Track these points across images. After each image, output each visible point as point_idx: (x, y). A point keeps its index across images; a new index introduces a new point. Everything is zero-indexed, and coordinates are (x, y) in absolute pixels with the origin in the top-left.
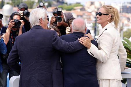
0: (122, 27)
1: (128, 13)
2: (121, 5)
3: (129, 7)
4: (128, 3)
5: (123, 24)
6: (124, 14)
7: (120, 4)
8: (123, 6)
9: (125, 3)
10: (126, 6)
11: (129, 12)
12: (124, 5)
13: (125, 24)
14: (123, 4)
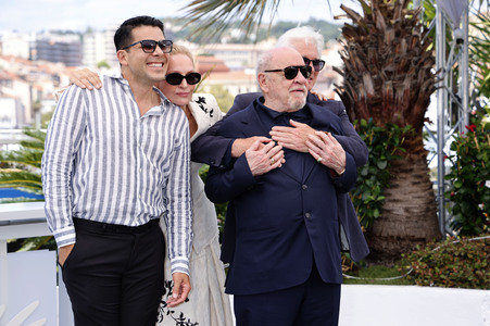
0: (38, 102)
1: (54, 61)
2: (33, 38)
3: (57, 43)
4: (52, 32)
5: (40, 92)
6: (41, 63)
7: (30, 34)
8: (37, 42)
9: (42, 32)
10: (47, 42)
11: (57, 58)
12: (40, 38)
13: (45, 92)
14: (37, 34)
